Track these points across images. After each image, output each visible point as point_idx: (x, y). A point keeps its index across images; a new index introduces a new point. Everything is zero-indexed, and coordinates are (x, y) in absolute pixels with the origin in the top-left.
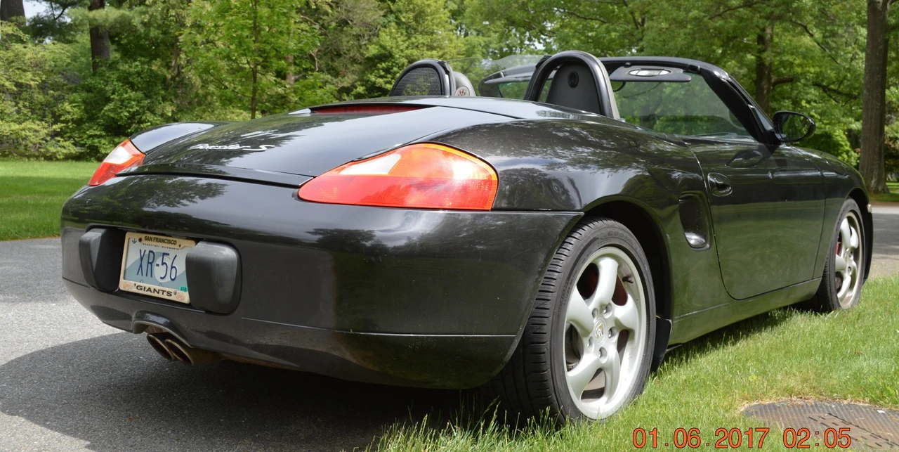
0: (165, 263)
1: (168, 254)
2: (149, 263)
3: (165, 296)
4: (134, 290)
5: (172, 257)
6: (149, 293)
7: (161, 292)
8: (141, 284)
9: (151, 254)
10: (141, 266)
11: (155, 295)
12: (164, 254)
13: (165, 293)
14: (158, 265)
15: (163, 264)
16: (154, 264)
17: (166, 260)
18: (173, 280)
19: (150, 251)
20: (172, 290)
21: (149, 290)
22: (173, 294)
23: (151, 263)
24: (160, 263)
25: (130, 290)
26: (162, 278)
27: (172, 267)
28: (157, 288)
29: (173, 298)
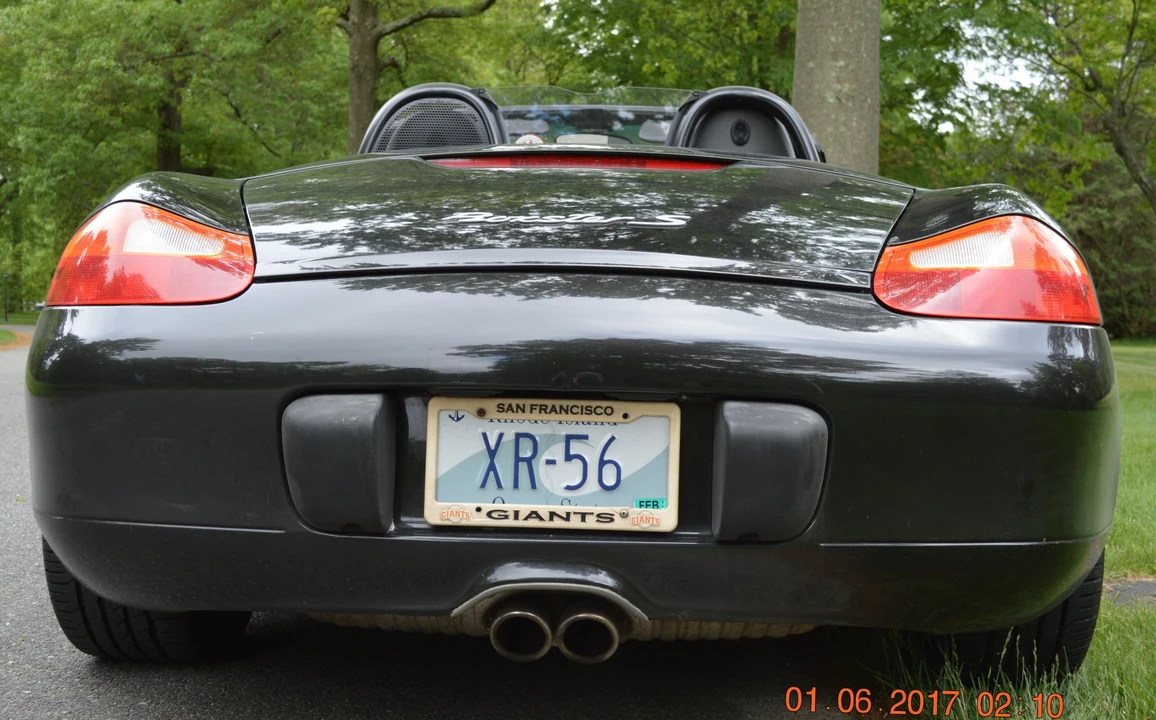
0: (578, 458)
1: (584, 437)
2: (518, 459)
3: (591, 524)
4: (481, 520)
5: (597, 441)
8: (498, 506)
9: (525, 442)
10: (492, 467)
11: (557, 523)
12: (569, 438)
13: (590, 518)
14: (551, 463)
15: (569, 457)
16: (539, 462)
17: (581, 449)
18: (609, 489)
19: (518, 436)
20: (615, 510)
21: (534, 514)
22: (617, 518)
23: (529, 461)
24: (559, 456)
25: (464, 522)
26: (571, 489)
27: (602, 463)
28: (561, 510)
29: (619, 524)
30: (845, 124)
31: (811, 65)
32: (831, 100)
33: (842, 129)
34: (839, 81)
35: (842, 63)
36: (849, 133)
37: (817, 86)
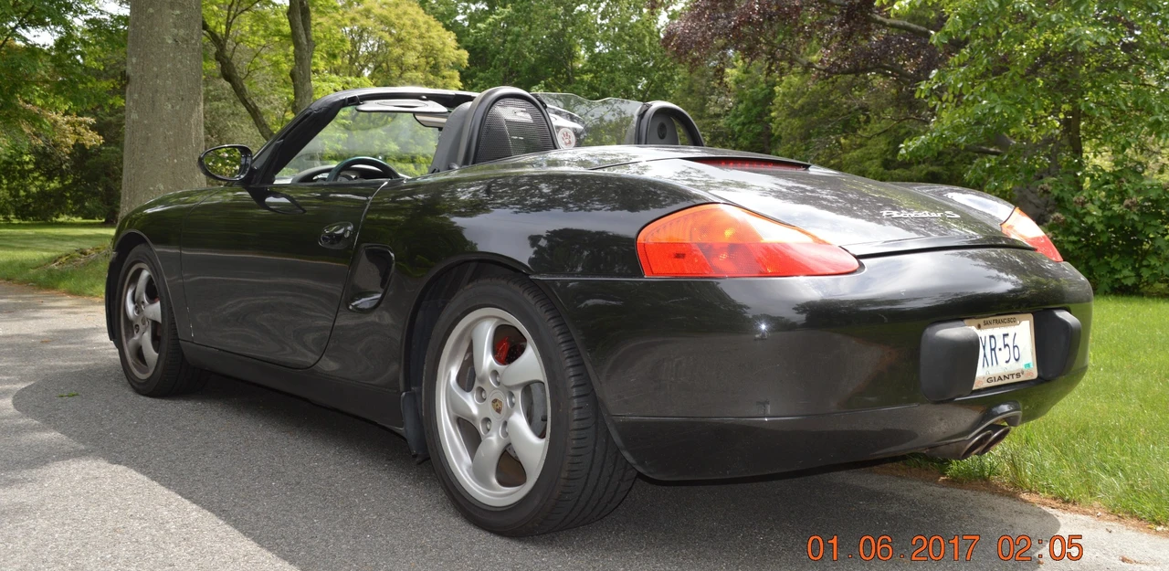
0: (1007, 345)
1: (1007, 335)
2: (992, 350)
3: (1015, 380)
4: (985, 384)
5: (1011, 336)
6: (1000, 383)
7: (1011, 377)
8: (989, 376)
9: (993, 340)
10: (985, 355)
11: (1007, 381)
12: (1004, 336)
13: (1015, 376)
14: (1000, 349)
15: (1005, 346)
16: (997, 350)
17: (1009, 340)
18: (1017, 360)
19: (990, 337)
20: (1019, 371)
21: (999, 379)
22: (1021, 375)
23: (994, 349)
24: (1002, 347)
25: (982, 386)
26: (1007, 362)
27: (1014, 347)
28: (1006, 373)
29: (1023, 378)
30: (181, 62)
31: (151, 10)
32: (170, 42)
33: (179, 66)
34: (175, 26)
35: (178, 12)
36: (185, 69)
37: (157, 29)
